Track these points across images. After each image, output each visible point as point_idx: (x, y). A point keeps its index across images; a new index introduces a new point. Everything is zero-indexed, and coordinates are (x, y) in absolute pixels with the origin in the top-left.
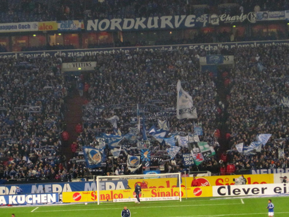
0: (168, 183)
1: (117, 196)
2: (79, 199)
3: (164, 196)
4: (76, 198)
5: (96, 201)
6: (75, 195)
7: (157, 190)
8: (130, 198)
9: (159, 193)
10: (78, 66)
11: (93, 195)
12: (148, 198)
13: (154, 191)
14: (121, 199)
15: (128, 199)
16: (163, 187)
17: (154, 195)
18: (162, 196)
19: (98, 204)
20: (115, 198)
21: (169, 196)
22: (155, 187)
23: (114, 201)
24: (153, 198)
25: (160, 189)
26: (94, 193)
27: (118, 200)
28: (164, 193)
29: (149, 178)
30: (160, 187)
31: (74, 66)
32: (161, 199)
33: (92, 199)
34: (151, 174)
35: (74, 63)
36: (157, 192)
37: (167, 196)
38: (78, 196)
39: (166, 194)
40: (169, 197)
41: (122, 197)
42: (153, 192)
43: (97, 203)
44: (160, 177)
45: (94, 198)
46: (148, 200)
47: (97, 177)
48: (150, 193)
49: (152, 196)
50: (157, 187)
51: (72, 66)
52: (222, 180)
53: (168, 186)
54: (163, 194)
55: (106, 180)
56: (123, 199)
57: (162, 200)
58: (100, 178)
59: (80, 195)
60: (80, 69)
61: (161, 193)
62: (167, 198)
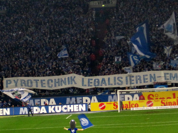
0: (174, 94)
1: (133, 106)
2: (104, 108)
3: (171, 105)
4: (102, 107)
5: (117, 109)
6: (101, 105)
7: (166, 101)
8: (144, 107)
9: (167, 103)
10: (102, 3)
11: (114, 105)
12: (158, 107)
13: (163, 101)
14: (137, 108)
15: (142, 108)
16: (170, 98)
17: (163, 105)
18: (169, 105)
19: (119, 112)
20: (132, 107)
21: (175, 105)
22: (163, 98)
23: (131, 110)
24: (162, 107)
25: (168, 99)
26: (115, 103)
27: (135, 109)
28: (171, 102)
29: (159, 91)
30: (168, 98)
31: (99, 4)
32: (169, 107)
33: (114, 108)
34: (160, 88)
35: (99, 1)
36: (165, 102)
37: (173, 105)
38: (103, 106)
39: (172, 103)
40: (175, 106)
41: (138, 107)
43: (117, 111)
44: (167, 90)
45: (115, 107)
46: (159, 108)
47: (118, 91)
48: (160, 103)
49: (162, 105)
50: (166, 98)
51: (97, 4)
53: (174, 97)
54: (170, 104)
55: (125, 93)
56: (138, 108)
57: (170, 108)
58: (120, 92)
59: (104, 105)
60: (103, 6)
61: (169, 103)
62: (173, 106)
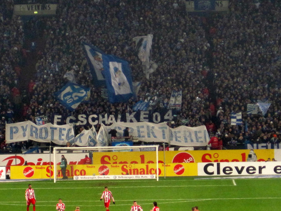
0: (142, 157)
1: (78, 173)
2: (31, 174)
3: (138, 174)
4: (28, 173)
5: (52, 178)
6: (26, 170)
7: (129, 167)
8: (94, 175)
9: (130, 170)
10: (34, 9)
11: (48, 171)
12: (117, 176)
13: (125, 167)
14: (83, 176)
15: (92, 176)
16: (136, 163)
17: (124, 173)
18: (134, 174)
19: (55, 182)
20: (76, 175)
21: (144, 174)
22: (126, 162)
23: (74, 179)
24: (123, 176)
25: (133, 165)
26: (49, 168)
27: (80, 178)
29: (119, 151)
30: (132, 163)
31: (29, 9)
32: (133, 177)
33: (47, 175)
34: (121, 145)
35: (29, 5)
36: (128, 169)
37: (141, 174)
38: (30, 171)
39: (139, 171)
40: (144, 176)
41: (85, 174)
42: (123, 169)
43: (53, 180)
44: (132, 150)
45: (49, 174)
46: (117, 178)
47: (54, 148)
48: (119, 170)
49: (122, 174)
50: (129, 162)
51: (27, 10)
52: (210, 156)
53: (143, 162)
54: (136, 171)
56: (86, 176)
57: (135, 178)
58: (57, 150)
59: (32, 170)
60: (36, 12)
61: (134, 170)
62: (140, 176)
